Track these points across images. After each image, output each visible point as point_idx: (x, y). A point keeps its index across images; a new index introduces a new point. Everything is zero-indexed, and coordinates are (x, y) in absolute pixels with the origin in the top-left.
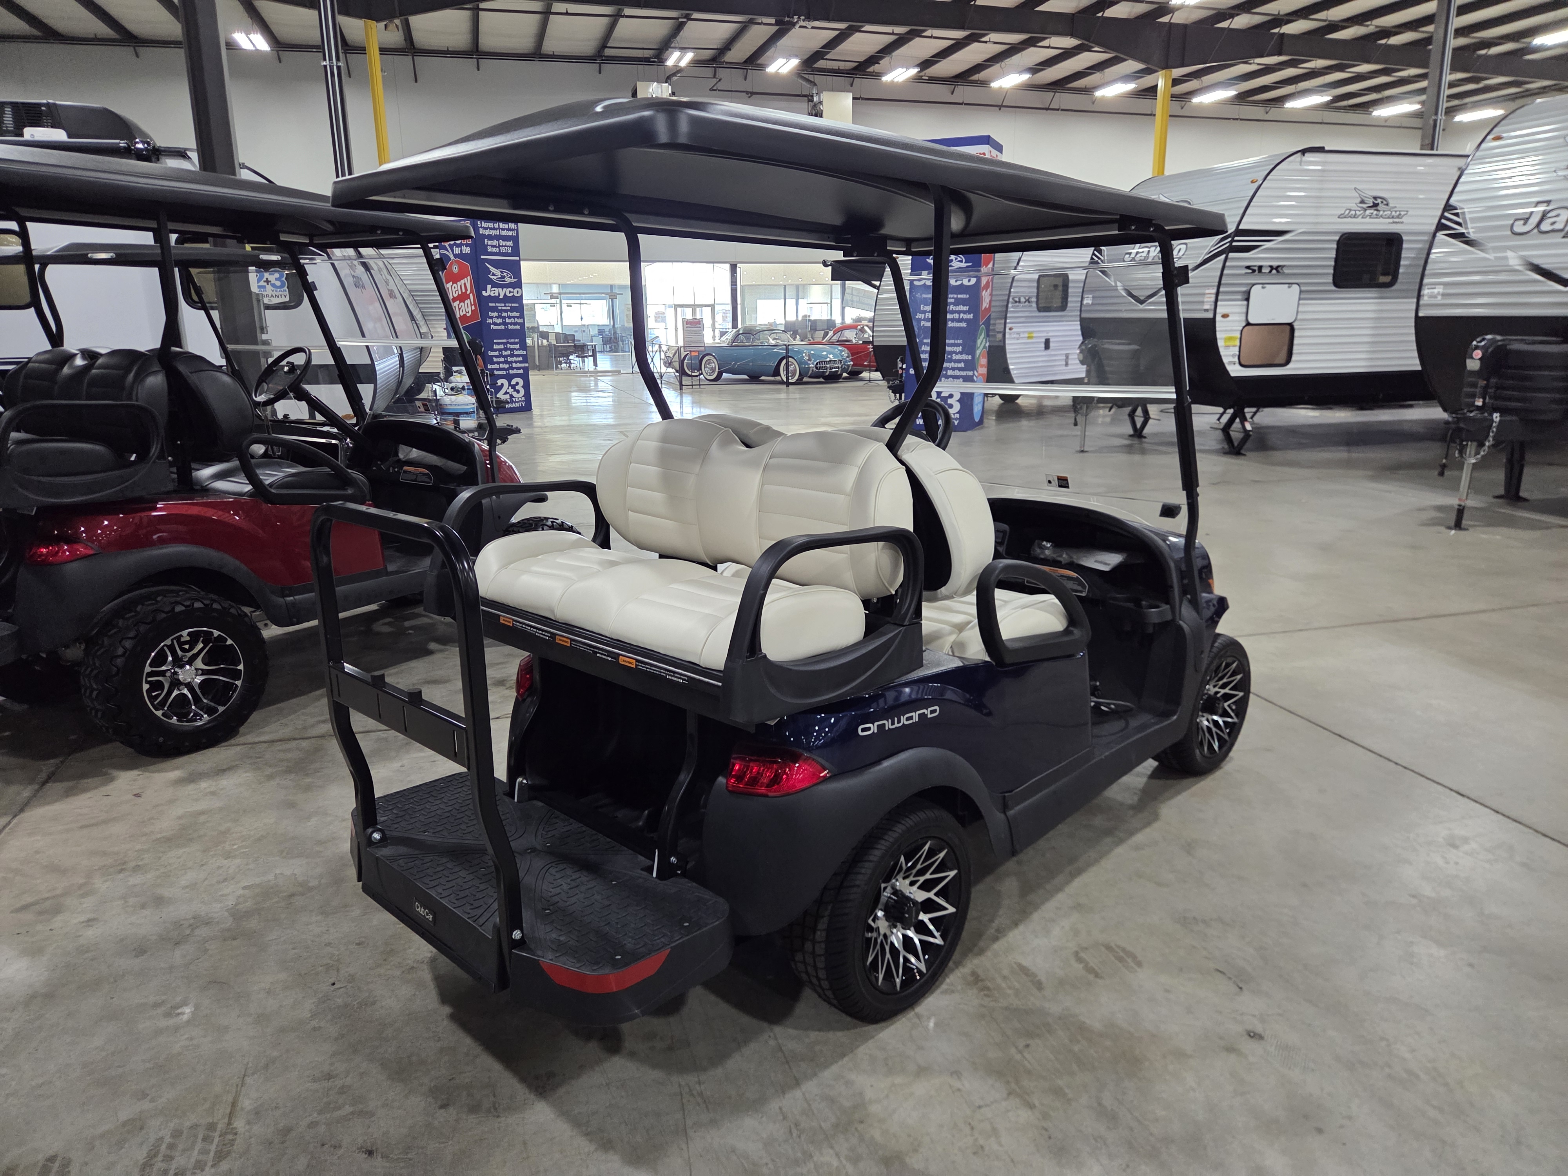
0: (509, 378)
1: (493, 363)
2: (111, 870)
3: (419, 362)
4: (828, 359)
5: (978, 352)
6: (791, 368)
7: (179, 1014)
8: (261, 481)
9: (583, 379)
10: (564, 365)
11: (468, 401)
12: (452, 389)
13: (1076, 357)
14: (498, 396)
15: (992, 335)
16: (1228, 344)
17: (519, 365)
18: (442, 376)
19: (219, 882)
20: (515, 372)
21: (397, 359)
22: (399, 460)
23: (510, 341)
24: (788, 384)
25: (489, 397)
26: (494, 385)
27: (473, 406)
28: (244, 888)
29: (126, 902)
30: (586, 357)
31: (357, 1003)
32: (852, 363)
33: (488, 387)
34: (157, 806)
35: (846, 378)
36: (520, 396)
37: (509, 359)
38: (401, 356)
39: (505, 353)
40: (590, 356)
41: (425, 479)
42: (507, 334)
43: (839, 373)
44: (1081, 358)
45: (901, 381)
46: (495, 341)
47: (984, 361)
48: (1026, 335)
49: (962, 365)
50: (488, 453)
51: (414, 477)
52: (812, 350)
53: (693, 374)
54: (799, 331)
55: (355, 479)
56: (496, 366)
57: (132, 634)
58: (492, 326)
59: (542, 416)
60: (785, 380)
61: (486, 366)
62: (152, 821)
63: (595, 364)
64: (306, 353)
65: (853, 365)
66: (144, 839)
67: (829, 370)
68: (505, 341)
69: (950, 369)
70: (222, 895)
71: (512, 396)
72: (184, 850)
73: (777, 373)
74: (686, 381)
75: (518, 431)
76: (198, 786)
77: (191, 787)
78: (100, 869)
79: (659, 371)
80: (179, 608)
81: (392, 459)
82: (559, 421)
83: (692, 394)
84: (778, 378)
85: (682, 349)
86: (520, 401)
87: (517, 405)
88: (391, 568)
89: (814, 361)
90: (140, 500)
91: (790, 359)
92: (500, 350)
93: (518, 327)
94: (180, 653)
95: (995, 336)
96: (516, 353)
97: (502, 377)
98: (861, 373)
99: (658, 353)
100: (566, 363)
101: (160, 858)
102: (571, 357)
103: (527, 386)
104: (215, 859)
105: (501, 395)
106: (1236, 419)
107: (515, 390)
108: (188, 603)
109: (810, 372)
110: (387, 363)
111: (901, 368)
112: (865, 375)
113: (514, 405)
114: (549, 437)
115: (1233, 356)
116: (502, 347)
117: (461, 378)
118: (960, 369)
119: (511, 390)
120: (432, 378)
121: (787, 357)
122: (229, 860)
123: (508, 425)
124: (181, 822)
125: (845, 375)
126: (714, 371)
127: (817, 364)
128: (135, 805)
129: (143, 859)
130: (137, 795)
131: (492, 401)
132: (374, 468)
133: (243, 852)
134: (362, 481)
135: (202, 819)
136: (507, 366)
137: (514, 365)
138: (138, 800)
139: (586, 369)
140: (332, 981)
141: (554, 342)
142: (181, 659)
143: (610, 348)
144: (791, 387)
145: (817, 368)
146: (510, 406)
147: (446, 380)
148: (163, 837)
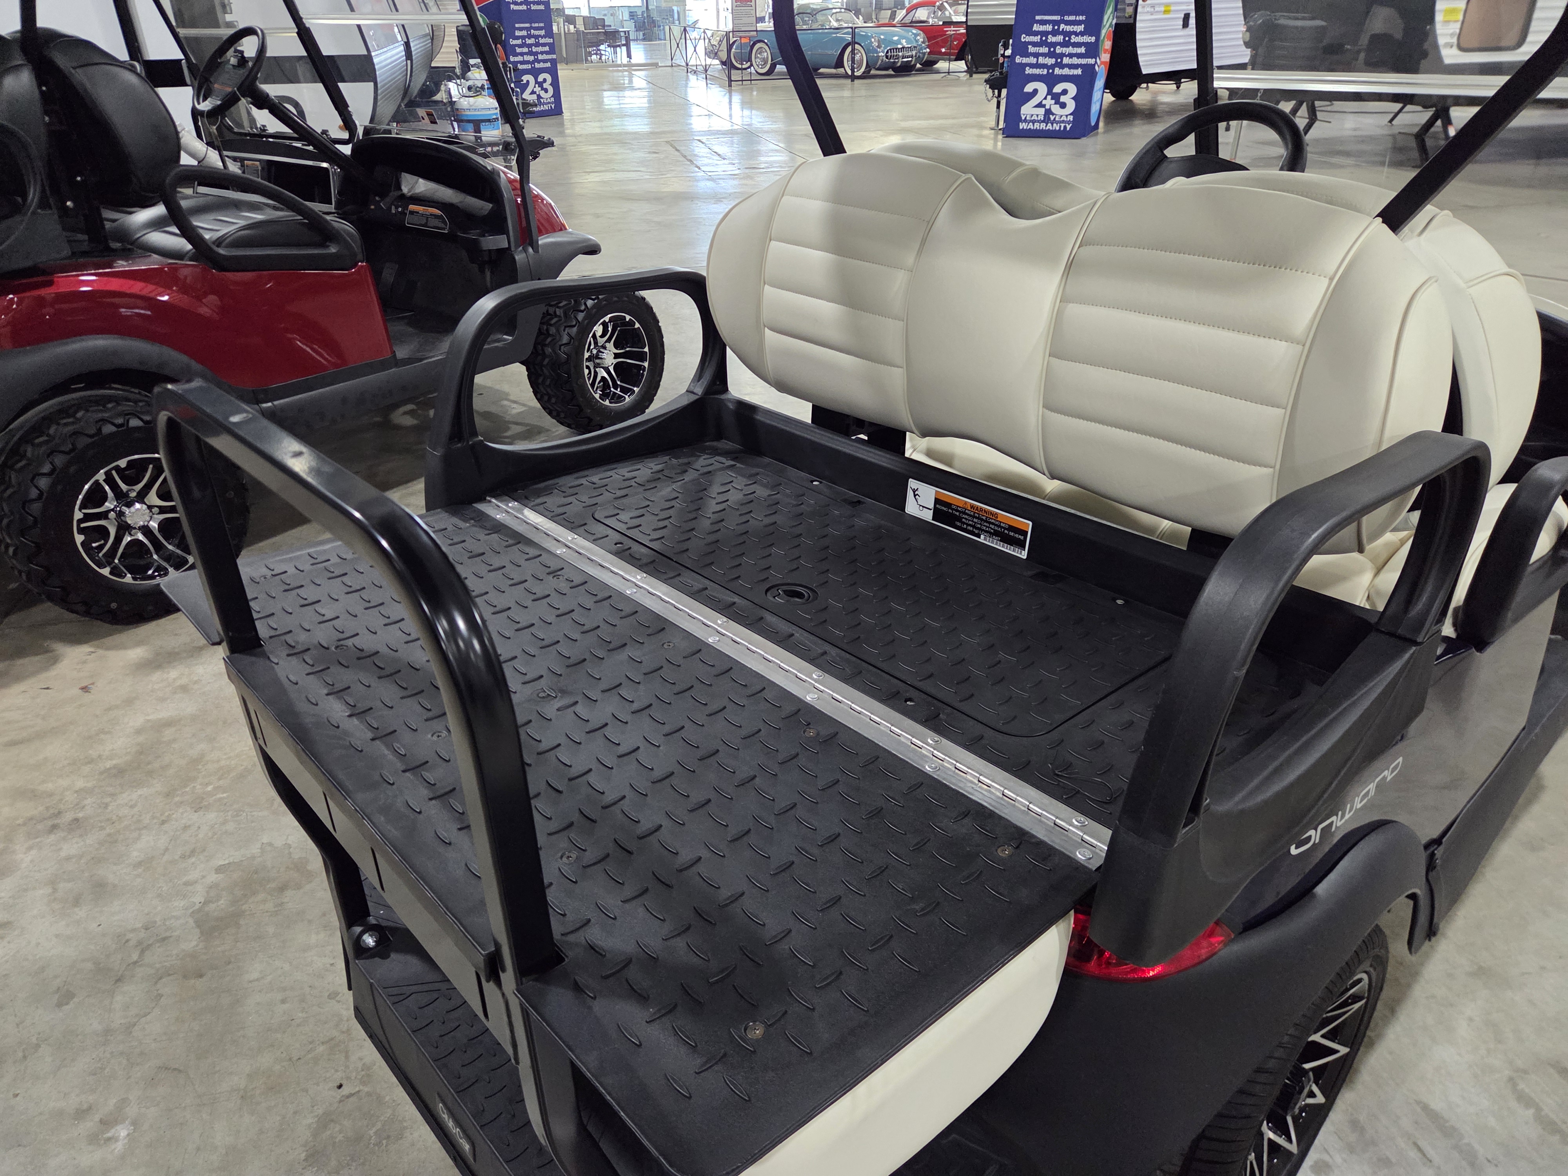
0: (535, 73)
1: (516, 55)
2: (40, 827)
3: (431, 55)
4: (900, 46)
5: (1104, 32)
6: (857, 57)
7: (109, 1139)
8: (202, 239)
9: (615, 74)
10: (594, 57)
11: (488, 104)
12: (470, 88)
13: (1241, 36)
14: (524, 96)
15: (1121, 9)
16: (1448, 18)
17: (545, 57)
18: (458, 71)
19: (183, 857)
20: (542, 65)
21: (402, 48)
22: (403, 195)
23: (533, 25)
24: (853, 78)
25: (514, 98)
26: (518, 82)
27: (495, 111)
28: (219, 870)
29: (55, 890)
30: (619, 46)
31: (375, 1133)
32: (928, 50)
33: (513, 85)
34: (109, 709)
35: (919, 70)
36: (548, 96)
37: (534, 49)
38: (407, 45)
39: (529, 41)
40: (623, 45)
41: (436, 223)
42: (529, 16)
43: (913, 63)
44: (1247, 39)
45: (1001, 73)
46: (517, 25)
47: (1108, 45)
48: (1163, 9)
49: (1082, 50)
50: (518, 185)
51: (424, 221)
52: (882, 34)
53: (744, 67)
54: (862, 10)
55: (338, 231)
56: (520, 58)
57: (46, 468)
58: (512, 6)
59: (572, 120)
60: (850, 73)
61: (508, 59)
62: (102, 736)
63: (629, 56)
64: (258, 36)
65: (929, 53)
66: (86, 769)
67: (901, 60)
68: (527, 25)
69: (1066, 56)
70: (186, 884)
71: (539, 97)
72: (140, 792)
73: (839, 64)
74: (736, 75)
75: (551, 144)
76: (165, 676)
77: (157, 676)
78: (24, 824)
79: (704, 64)
80: (108, 429)
81: (394, 194)
82: (593, 128)
83: (742, 92)
84: (841, 70)
85: (731, 34)
86: (549, 103)
87: (546, 107)
88: (402, 353)
89: (885, 48)
90: (33, 271)
91: (857, 46)
92: (523, 37)
93: (542, 7)
94: (124, 487)
95: (1124, 10)
96: (542, 41)
97: (526, 72)
98: (936, 62)
99: (702, 41)
100: (596, 54)
101: (106, 806)
102: (602, 47)
103: (555, 84)
104: (181, 810)
105: (526, 95)
106: (1436, 120)
107: (543, 89)
108: (120, 421)
109: (880, 62)
110: (389, 54)
111: (1003, 55)
112: (942, 65)
113: (542, 108)
114: (584, 148)
115: (1452, 35)
116: (524, 33)
117: (479, 76)
118: (1079, 56)
119: (538, 89)
120: (448, 74)
121: (853, 43)
122: (201, 813)
123: (538, 136)
124: (141, 739)
125: (918, 66)
126: (766, 63)
127: (887, 52)
128: (81, 706)
129: (84, 807)
130: (85, 689)
131: (518, 104)
132: (372, 207)
133: (220, 799)
134: (349, 234)
135: (168, 733)
136: (531, 58)
137: (540, 57)
138: (87, 698)
139: (619, 62)
140: (338, 1077)
141: (582, 28)
142: (126, 495)
143: (644, 35)
144: (856, 81)
145: (887, 57)
146: (538, 109)
147: (463, 76)
148: (115, 767)
